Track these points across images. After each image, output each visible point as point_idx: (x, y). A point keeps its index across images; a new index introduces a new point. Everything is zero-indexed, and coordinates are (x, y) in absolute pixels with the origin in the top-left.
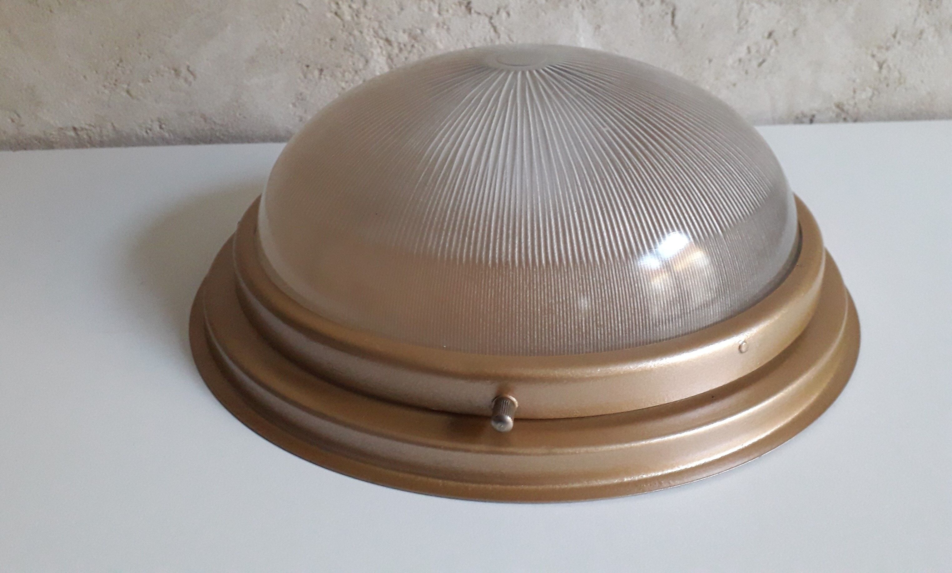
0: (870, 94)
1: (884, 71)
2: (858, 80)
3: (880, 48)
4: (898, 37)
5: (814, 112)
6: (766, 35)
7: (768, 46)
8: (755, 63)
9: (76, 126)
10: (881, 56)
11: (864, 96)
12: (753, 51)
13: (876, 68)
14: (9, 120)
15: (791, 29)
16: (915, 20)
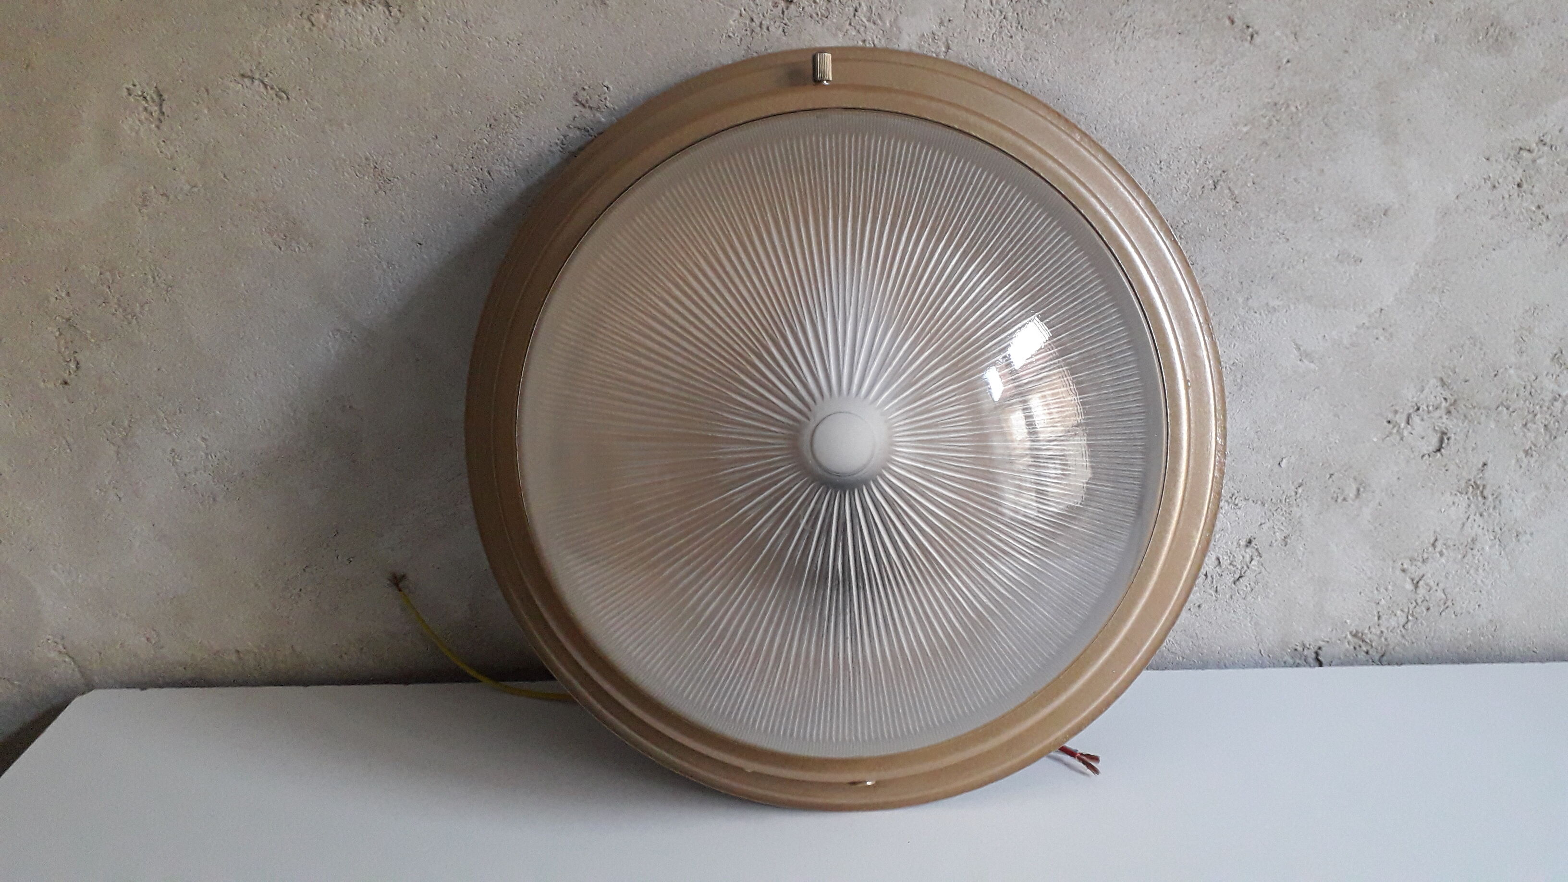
0: (1403, 620)
1: (1422, 591)
2: (1383, 602)
3: (1412, 560)
4: (1439, 544)
5: (1321, 643)
6: (1243, 543)
7: (1248, 559)
8: (1229, 579)
9: (239, 649)
10: (1415, 571)
11: (1393, 622)
12: (1225, 562)
13: (1409, 586)
14: (143, 639)
15: (1279, 536)
16: (1463, 524)
